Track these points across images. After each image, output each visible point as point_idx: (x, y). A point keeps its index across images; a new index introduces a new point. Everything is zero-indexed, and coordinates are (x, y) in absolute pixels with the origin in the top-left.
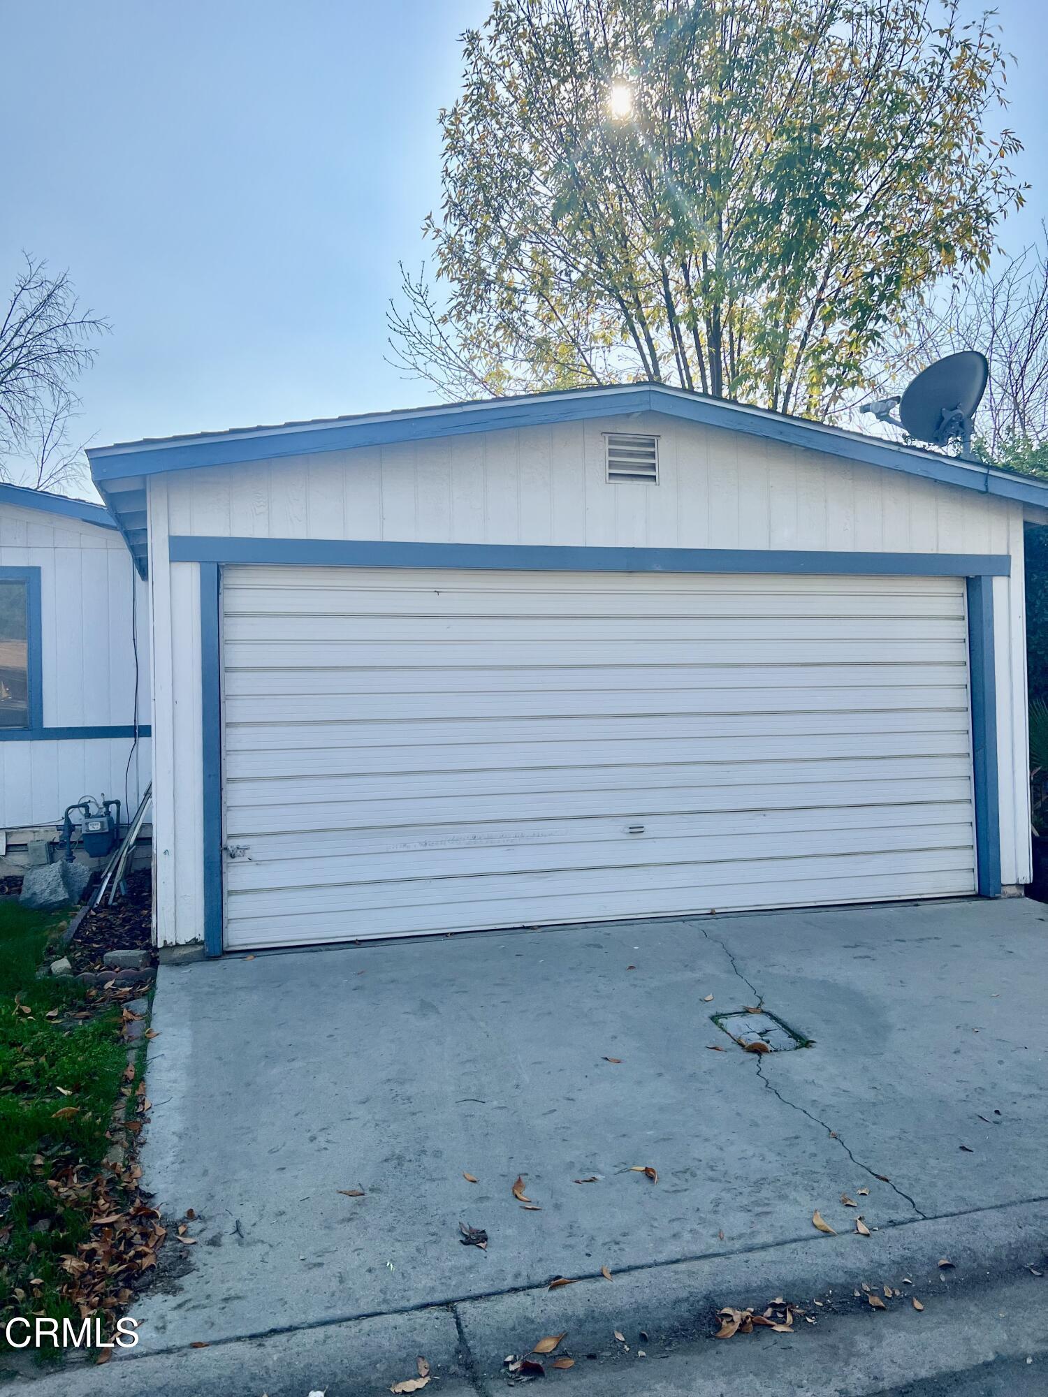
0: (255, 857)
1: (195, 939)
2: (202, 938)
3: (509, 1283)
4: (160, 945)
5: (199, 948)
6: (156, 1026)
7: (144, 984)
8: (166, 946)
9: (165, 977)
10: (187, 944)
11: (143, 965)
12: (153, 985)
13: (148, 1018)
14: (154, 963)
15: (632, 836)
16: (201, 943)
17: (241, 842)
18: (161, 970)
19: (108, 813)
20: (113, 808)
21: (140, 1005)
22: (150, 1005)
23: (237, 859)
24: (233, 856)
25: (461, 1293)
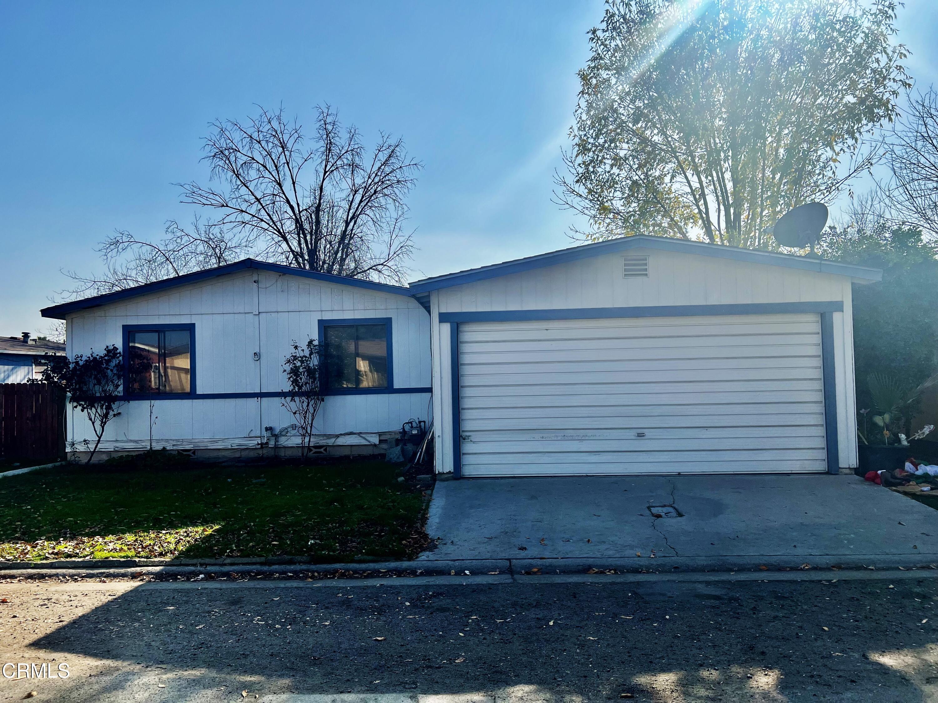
0: (472, 439)
1: (450, 471)
2: (452, 471)
3: (529, 557)
4: (437, 473)
5: (452, 475)
6: (433, 497)
7: (430, 486)
8: (439, 473)
9: (438, 484)
10: (447, 473)
11: (431, 480)
12: (434, 487)
13: (431, 495)
14: (435, 480)
15: (639, 438)
16: (452, 473)
17: (468, 434)
18: (437, 482)
19: (420, 426)
20: (422, 424)
21: (429, 492)
22: (432, 492)
23: (466, 441)
24: (464, 439)
25: (514, 558)
